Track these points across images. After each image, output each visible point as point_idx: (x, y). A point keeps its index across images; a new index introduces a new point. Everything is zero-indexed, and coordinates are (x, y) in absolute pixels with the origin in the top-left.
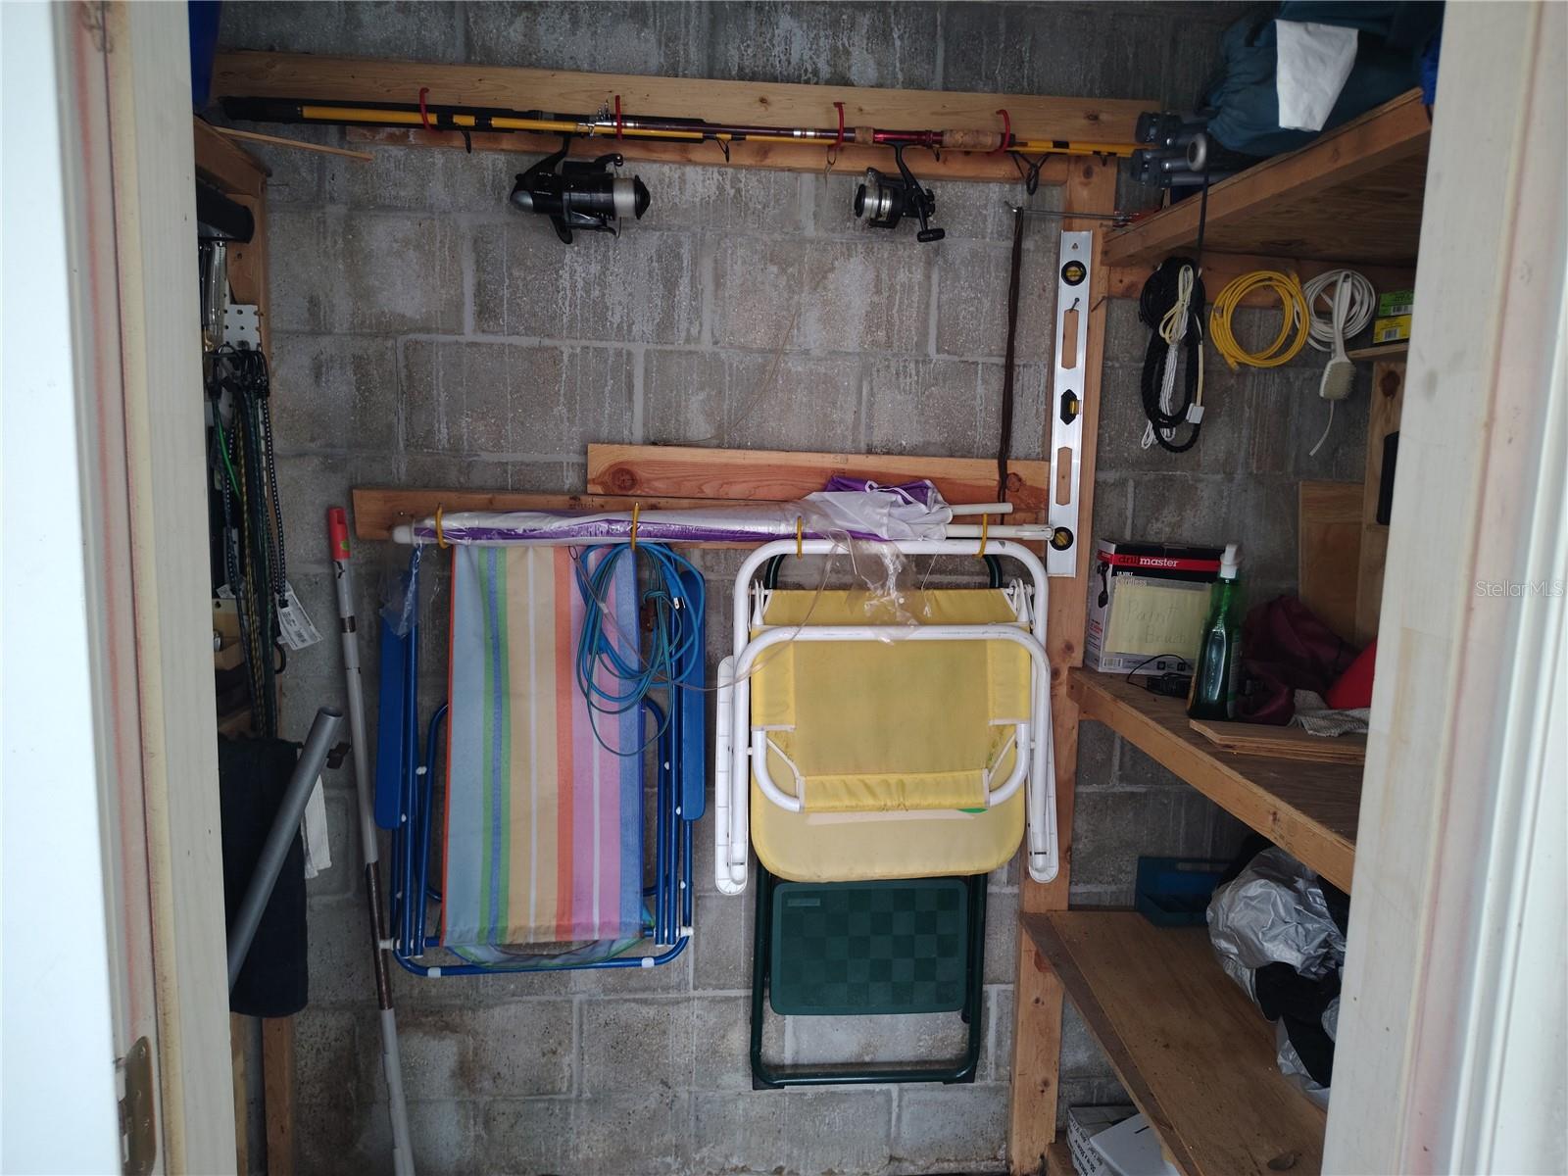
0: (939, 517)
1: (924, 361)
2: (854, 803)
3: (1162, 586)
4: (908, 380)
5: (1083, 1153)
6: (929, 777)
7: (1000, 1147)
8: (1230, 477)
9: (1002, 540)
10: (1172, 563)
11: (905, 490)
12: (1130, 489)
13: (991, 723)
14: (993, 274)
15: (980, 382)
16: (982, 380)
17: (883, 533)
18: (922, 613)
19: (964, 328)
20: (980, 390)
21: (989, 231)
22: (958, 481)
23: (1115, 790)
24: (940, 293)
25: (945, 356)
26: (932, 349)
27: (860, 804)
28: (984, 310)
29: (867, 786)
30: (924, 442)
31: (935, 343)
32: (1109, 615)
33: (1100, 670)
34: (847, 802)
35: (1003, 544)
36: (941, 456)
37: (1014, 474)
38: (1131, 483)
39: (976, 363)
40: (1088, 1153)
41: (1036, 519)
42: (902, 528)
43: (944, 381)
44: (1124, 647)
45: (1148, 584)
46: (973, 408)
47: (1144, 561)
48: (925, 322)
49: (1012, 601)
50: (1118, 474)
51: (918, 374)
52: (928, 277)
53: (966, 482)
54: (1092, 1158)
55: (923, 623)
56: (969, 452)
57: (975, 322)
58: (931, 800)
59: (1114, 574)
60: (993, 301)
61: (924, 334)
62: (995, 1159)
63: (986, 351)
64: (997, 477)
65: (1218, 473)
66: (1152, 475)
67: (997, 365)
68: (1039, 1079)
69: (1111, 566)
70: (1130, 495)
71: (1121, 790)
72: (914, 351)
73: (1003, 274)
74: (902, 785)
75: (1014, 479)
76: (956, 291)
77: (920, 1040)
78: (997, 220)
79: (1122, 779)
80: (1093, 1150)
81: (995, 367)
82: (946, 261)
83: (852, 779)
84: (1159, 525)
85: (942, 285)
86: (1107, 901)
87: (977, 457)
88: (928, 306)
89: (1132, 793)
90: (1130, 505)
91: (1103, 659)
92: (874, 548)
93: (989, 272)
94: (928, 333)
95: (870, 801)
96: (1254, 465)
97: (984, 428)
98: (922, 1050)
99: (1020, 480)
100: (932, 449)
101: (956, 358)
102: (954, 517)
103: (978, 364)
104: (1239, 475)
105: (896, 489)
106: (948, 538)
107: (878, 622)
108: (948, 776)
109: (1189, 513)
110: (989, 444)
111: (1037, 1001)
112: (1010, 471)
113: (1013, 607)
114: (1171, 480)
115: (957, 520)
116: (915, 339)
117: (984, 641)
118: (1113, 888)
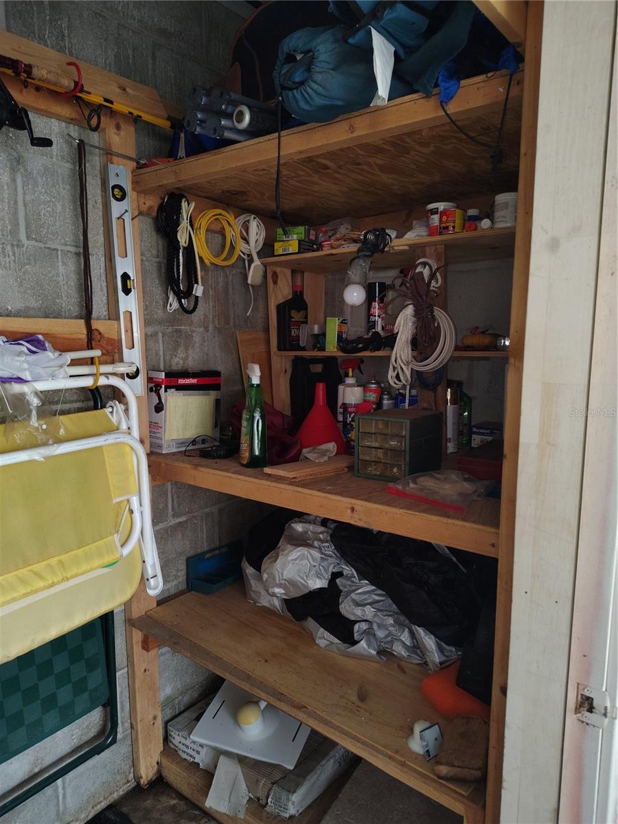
0: (61, 361)
1: (18, 245)
2: (29, 590)
3: (190, 395)
4: (7, 259)
5: (187, 747)
6: (79, 552)
7: (130, 773)
8: (207, 329)
9: (106, 375)
10: (193, 381)
11: (27, 342)
12: (160, 338)
13: (114, 501)
14: (61, 186)
15: (60, 264)
16: (63, 262)
17: (26, 375)
18: (59, 433)
19: (45, 223)
20: (62, 269)
21: (55, 154)
22: (59, 335)
23: (171, 524)
24: (24, 193)
25: (33, 243)
26: (23, 236)
27: (34, 588)
28: (58, 211)
29: (36, 574)
30: (26, 307)
31: (25, 232)
32: (165, 416)
33: (164, 452)
34: (23, 591)
35: (108, 378)
36: (39, 317)
37: (97, 330)
38: (160, 335)
39: (56, 250)
40: (192, 745)
41: (113, 360)
42: (38, 371)
43: (35, 261)
44: (175, 437)
45: (184, 395)
46: (58, 283)
47: (181, 381)
48: (15, 213)
49: (112, 416)
50: (153, 329)
51: (14, 254)
52: (14, 180)
53: (65, 336)
54: (195, 747)
55: (59, 441)
56: (59, 315)
57: (52, 219)
58: (84, 567)
59: (166, 391)
60: (63, 206)
61: (16, 225)
62: (128, 781)
63: (63, 241)
64: (85, 332)
65: (201, 327)
66: (170, 329)
67: (71, 252)
68: (151, 717)
69: (163, 386)
70: (161, 342)
71: (174, 522)
72: (9, 237)
73: (68, 187)
74: (61, 562)
75: (96, 333)
76: (36, 194)
77: (73, 735)
78: (59, 146)
79: (174, 516)
80: (194, 742)
81: (70, 254)
82: (26, 170)
83: (23, 572)
84: (177, 359)
85: (25, 188)
86: (173, 592)
87: (65, 318)
88: (16, 202)
89: (180, 523)
90: (161, 348)
91: (165, 445)
92: (16, 388)
93: (58, 184)
94: (19, 224)
95: (41, 584)
96: (217, 323)
97: (68, 298)
98: (75, 741)
99: (100, 334)
100: (32, 312)
101: (41, 245)
102: (72, 360)
103: (58, 250)
104: (211, 328)
105: (21, 342)
106: (70, 376)
107: (28, 446)
108: (93, 546)
109: (190, 351)
110: (72, 308)
111: (145, 671)
112: (94, 327)
113: (114, 419)
114: (180, 332)
115: (74, 363)
116: (9, 227)
117: (100, 447)
118: (175, 582)
